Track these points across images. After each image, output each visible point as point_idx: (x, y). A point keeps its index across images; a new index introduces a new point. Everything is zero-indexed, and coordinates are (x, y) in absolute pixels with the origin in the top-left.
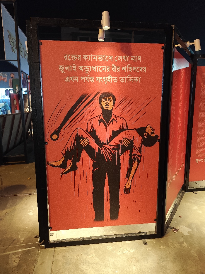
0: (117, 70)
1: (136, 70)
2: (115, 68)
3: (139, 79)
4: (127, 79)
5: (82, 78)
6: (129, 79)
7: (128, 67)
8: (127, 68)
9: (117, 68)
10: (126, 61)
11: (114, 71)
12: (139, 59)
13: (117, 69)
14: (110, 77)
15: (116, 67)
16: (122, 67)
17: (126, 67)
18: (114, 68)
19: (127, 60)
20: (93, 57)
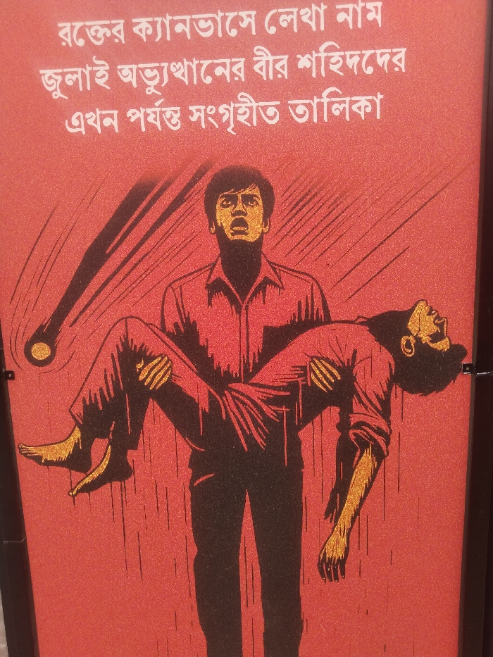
0: (276, 72)
1: (360, 63)
2: (267, 62)
3: (373, 103)
4: (320, 105)
5: (134, 114)
6: (330, 104)
7: (323, 55)
8: (318, 59)
9: (275, 62)
10: (314, 29)
11: (264, 74)
12: (370, 17)
13: (278, 67)
14: (249, 104)
15: (271, 58)
16: (299, 56)
17: (315, 55)
18: (263, 63)
19: (318, 24)
20: (173, 23)
